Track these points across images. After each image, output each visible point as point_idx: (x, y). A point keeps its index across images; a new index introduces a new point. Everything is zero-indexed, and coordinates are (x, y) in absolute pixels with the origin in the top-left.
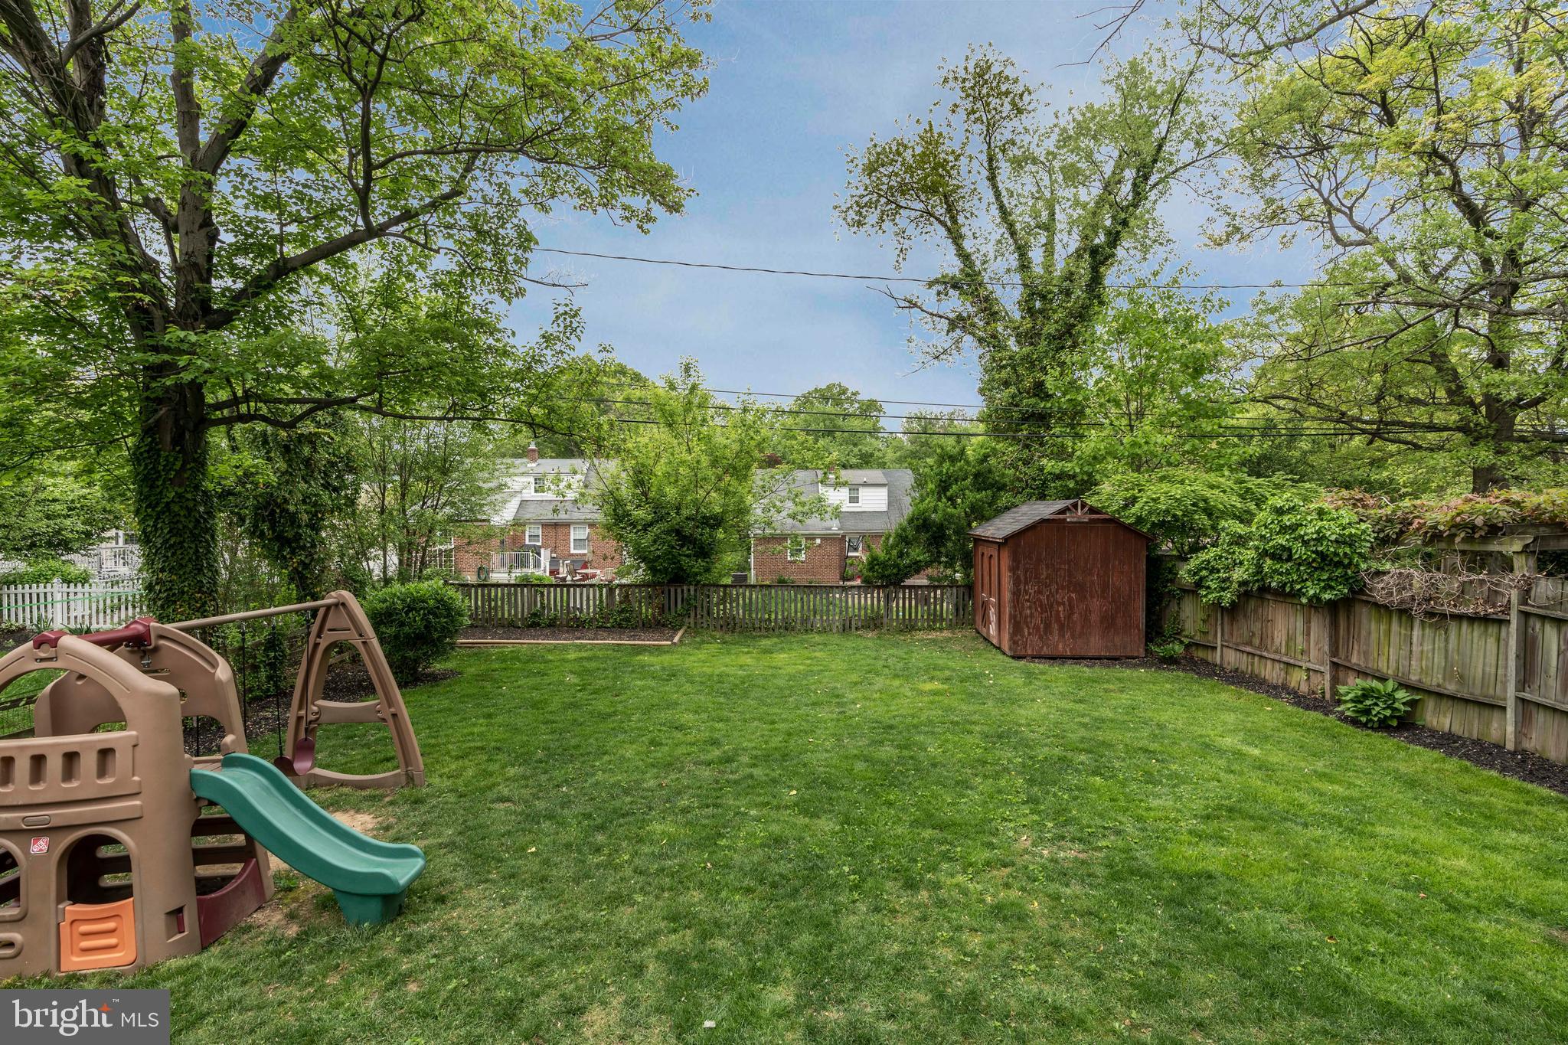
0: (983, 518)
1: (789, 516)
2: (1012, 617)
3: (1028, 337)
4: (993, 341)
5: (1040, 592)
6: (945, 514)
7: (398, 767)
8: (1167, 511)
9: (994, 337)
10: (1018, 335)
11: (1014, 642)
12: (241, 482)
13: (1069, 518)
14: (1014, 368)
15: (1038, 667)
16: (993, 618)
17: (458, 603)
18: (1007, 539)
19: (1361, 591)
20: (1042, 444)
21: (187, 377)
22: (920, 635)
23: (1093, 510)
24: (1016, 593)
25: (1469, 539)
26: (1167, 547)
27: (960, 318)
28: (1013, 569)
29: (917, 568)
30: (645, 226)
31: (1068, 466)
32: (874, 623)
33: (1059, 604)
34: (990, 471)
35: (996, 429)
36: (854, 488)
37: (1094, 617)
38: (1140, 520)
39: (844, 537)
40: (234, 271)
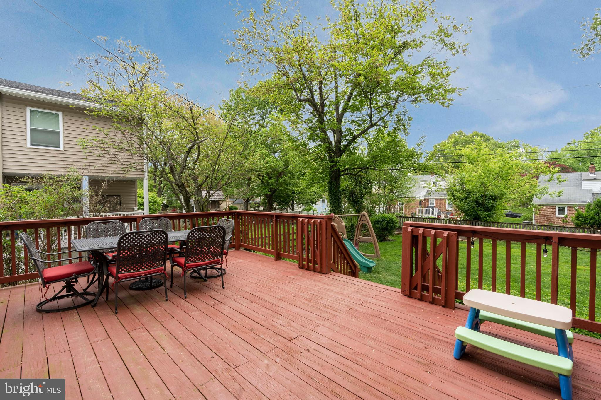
7: (374, 253)
12: (346, 188)
17: (395, 220)
21: (337, 167)
40: (346, 140)
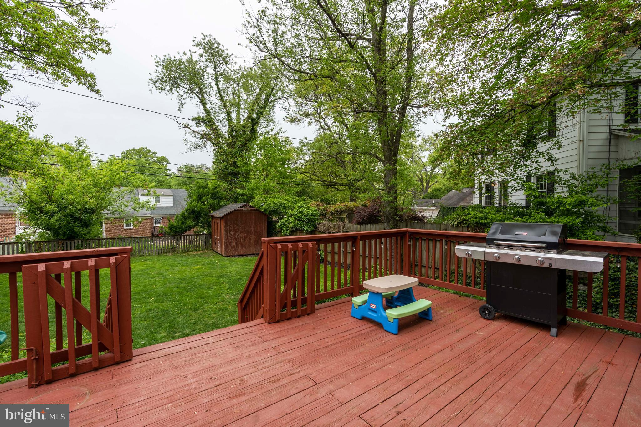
0: (215, 209)
1: (132, 208)
2: (225, 243)
3: (231, 145)
4: (217, 144)
5: (235, 234)
6: (201, 208)
8: (273, 207)
9: (219, 143)
10: (227, 144)
11: (226, 251)
13: (244, 209)
14: (226, 156)
15: (234, 258)
16: (219, 244)
18: (223, 216)
19: (316, 228)
20: (236, 184)
22: (191, 253)
23: (251, 207)
24: (227, 235)
25: (337, 214)
26: (274, 219)
27: (205, 134)
28: (226, 227)
29: (190, 228)
30: (66, 83)
31: (245, 192)
32: (172, 250)
33: (241, 238)
34: (217, 193)
35: (219, 177)
36: (157, 197)
37: (252, 241)
38: (266, 210)
39: (153, 218)
